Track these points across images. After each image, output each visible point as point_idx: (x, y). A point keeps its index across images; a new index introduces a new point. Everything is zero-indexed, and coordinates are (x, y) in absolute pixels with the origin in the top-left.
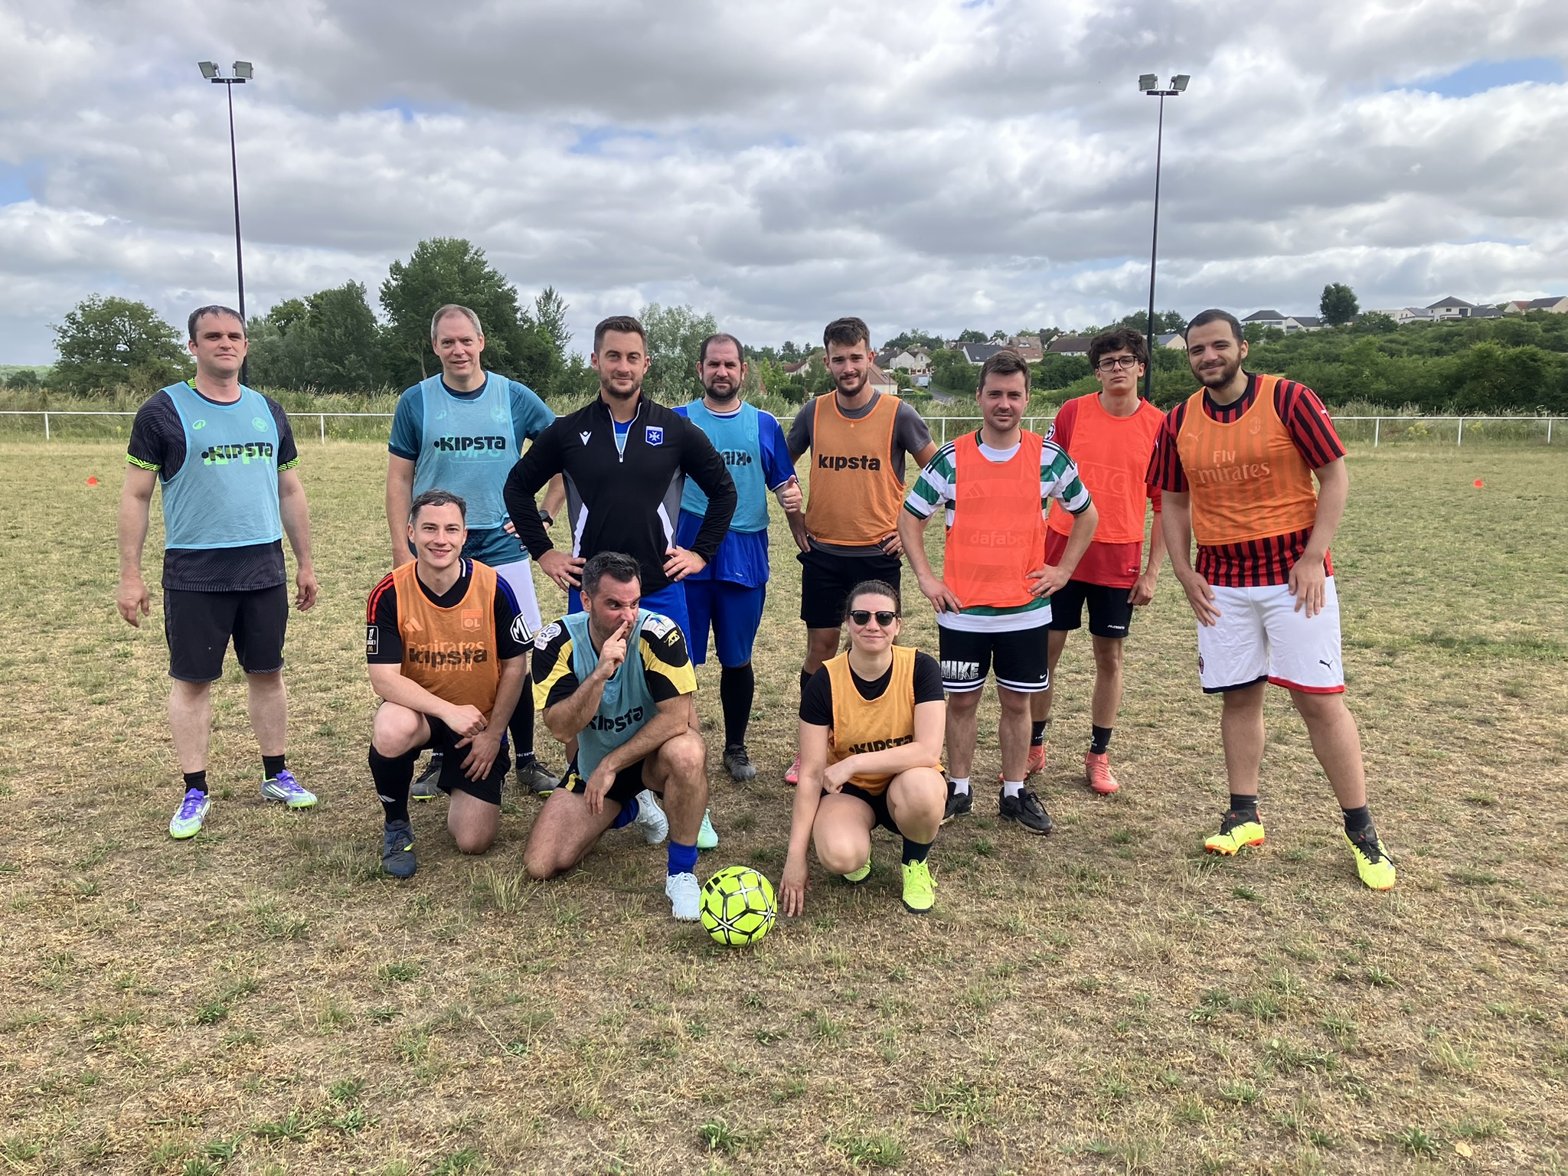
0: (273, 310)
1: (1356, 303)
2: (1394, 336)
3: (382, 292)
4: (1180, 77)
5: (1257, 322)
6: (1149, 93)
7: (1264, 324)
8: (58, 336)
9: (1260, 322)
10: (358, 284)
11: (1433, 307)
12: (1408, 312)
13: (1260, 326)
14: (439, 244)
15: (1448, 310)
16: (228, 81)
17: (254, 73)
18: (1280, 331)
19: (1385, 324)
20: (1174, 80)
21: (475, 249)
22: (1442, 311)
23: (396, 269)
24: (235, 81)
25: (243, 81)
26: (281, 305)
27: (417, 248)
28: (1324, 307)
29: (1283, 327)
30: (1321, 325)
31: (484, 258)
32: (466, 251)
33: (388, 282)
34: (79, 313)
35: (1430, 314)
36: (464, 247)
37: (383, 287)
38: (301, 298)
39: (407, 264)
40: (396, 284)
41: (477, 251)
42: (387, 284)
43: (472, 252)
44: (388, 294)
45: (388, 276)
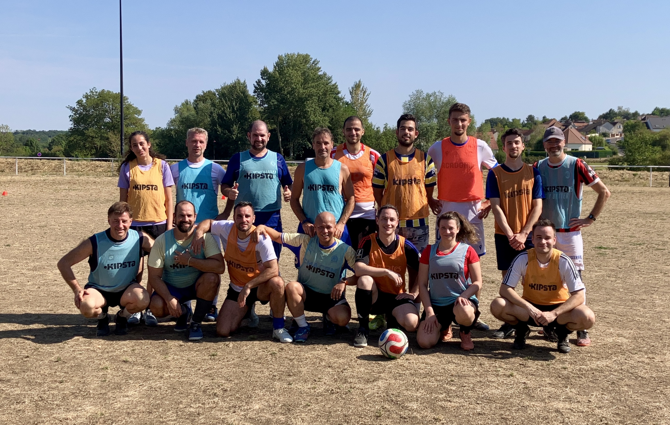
0: (197, 97)
3: (255, 87)
8: (71, 113)
10: (242, 81)
14: (289, 57)
21: (313, 60)
23: (264, 73)
26: (202, 94)
27: (277, 60)
31: (319, 65)
32: (307, 62)
34: (84, 100)
36: (306, 59)
37: (256, 84)
38: (213, 90)
39: (271, 69)
40: (263, 82)
41: (314, 62)
42: (259, 82)
43: (312, 62)
44: (259, 88)
45: (259, 77)
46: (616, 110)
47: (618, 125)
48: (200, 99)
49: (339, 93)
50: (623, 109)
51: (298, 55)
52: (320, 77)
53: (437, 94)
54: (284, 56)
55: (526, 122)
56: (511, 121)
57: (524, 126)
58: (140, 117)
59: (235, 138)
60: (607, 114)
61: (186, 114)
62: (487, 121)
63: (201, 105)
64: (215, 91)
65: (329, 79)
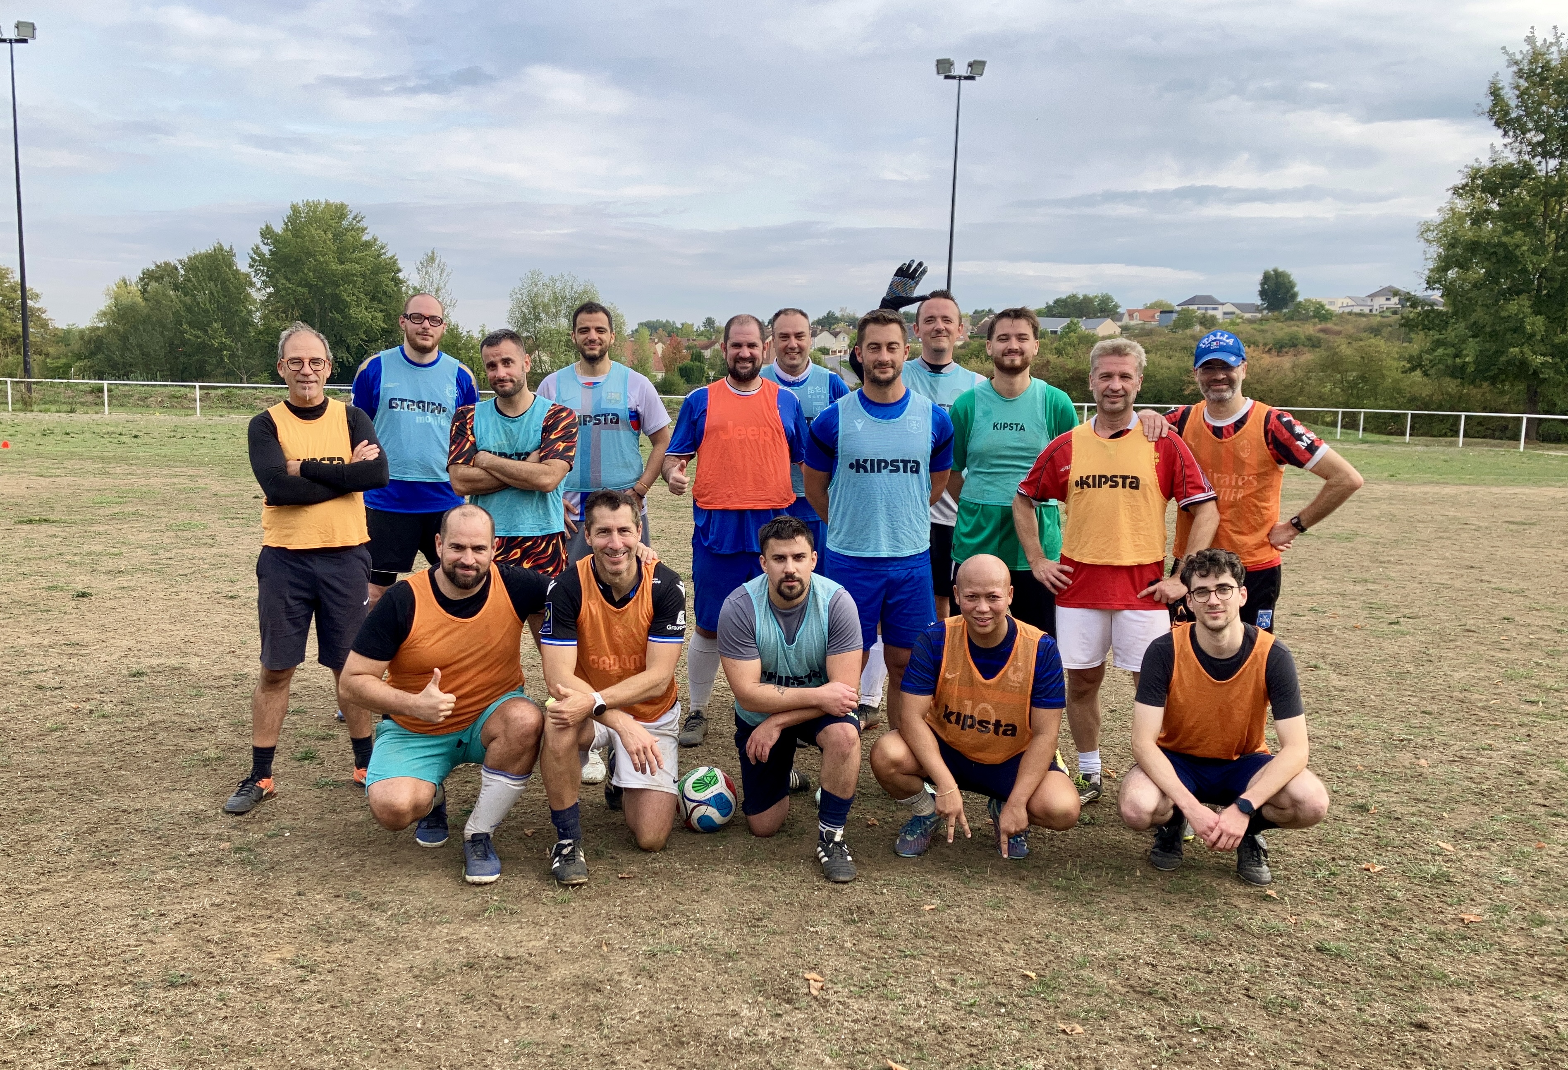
0: (144, 273)
1: (1296, 289)
2: (1329, 325)
3: (251, 258)
4: (976, 62)
5: (1191, 307)
6: (947, 77)
7: (1197, 310)
9: (1195, 307)
10: (226, 247)
11: (1372, 296)
12: (1349, 301)
13: (1193, 311)
14: (312, 208)
15: (1388, 299)
16: (11, 41)
17: (38, 33)
18: (1213, 317)
19: (1320, 314)
20: (970, 65)
21: (353, 214)
22: (1381, 301)
24: (17, 41)
25: (25, 41)
26: (153, 267)
27: (289, 212)
28: (1263, 294)
29: (1219, 314)
30: (1260, 311)
31: (363, 224)
32: (343, 216)
33: (258, 248)
35: (1369, 303)
36: (340, 211)
37: (252, 252)
38: (173, 261)
39: (278, 228)
40: (265, 250)
41: (356, 216)
42: (256, 250)
43: (351, 217)
44: (258, 259)
45: (258, 240)
46: (838, 314)
47: (841, 336)
48: (148, 277)
49: (399, 270)
50: (848, 311)
51: (327, 204)
52: (367, 245)
53: (566, 277)
54: (300, 204)
55: (702, 329)
56: (679, 326)
57: (699, 335)
58: (37, 306)
59: (216, 345)
60: (824, 318)
61: (126, 300)
62: (641, 325)
63: (153, 286)
64: (176, 262)
65: (383, 248)
